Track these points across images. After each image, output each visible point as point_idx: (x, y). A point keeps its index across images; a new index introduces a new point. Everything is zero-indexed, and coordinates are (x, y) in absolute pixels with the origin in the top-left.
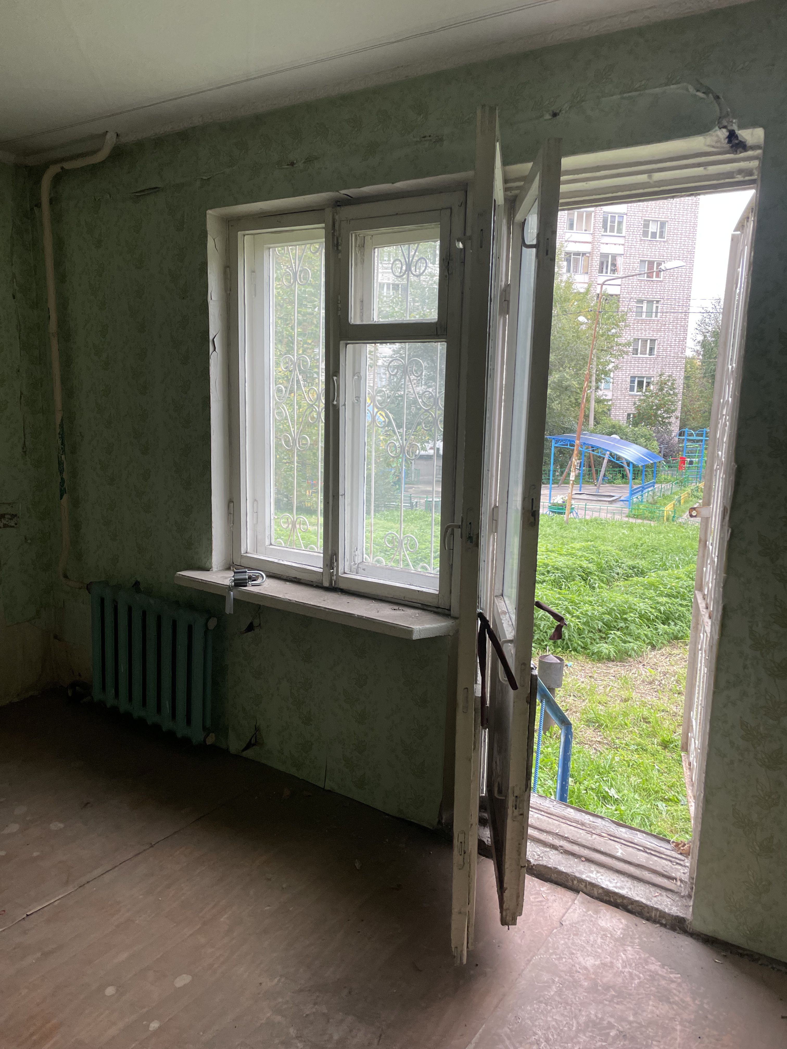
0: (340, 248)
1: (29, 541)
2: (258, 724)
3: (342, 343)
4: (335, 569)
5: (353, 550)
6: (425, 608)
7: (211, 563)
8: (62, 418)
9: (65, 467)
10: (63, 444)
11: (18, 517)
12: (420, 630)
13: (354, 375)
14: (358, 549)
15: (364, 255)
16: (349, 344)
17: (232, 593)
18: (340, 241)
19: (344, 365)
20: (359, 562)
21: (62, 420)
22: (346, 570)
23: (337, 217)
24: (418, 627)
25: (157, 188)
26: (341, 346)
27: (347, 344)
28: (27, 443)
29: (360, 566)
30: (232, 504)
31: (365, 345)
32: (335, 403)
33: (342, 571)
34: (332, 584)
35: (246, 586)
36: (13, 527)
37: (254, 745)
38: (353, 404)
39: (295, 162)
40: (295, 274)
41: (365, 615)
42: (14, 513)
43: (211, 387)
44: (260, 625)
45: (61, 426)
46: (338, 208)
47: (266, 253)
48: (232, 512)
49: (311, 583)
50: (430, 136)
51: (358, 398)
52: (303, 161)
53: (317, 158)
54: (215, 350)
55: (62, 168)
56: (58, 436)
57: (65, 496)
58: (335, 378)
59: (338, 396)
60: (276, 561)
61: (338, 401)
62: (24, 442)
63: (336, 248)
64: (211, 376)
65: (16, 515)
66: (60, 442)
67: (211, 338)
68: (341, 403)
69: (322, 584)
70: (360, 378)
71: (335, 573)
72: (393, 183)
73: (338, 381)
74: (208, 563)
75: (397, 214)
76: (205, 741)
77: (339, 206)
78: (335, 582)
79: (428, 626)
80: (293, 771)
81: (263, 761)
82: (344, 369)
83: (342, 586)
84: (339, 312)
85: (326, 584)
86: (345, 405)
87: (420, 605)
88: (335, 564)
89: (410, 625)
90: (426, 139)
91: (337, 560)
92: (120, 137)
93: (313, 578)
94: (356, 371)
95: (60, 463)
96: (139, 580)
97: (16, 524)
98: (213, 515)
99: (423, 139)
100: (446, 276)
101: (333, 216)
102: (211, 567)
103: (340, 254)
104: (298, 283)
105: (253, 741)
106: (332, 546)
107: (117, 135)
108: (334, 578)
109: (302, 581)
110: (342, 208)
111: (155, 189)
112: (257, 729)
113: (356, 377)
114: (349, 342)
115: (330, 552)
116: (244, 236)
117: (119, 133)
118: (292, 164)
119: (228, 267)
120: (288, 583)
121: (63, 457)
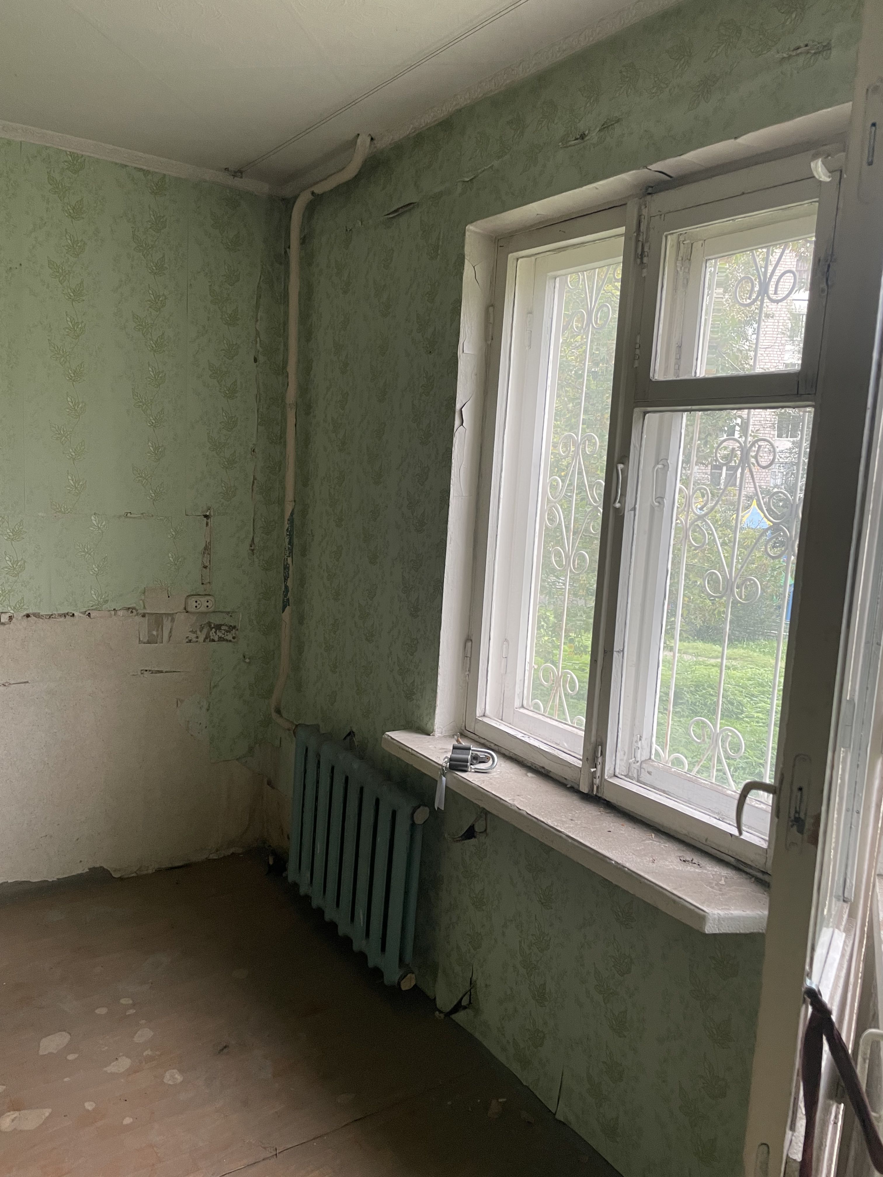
0: (645, 260)
1: (247, 660)
2: (474, 978)
3: (637, 411)
4: (599, 767)
5: (635, 739)
6: (742, 867)
7: (433, 724)
8: (293, 510)
9: (290, 572)
10: (290, 543)
11: (237, 630)
12: (720, 919)
13: (657, 463)
14: (643, 739)
15: (689, 272)
16: (649, 412)
17: (444, 779)
18: (646, 249)
19: (638, 446)
20: (643, 759)
21: (292, 514)
22: (617, 771)
23: (645, 212)
24: (716, 912)
25: (411, 204)
26: (635, 416)
27: (645, 413)
28: (256, 540)
29: (644, 765)
30: (469, 644)
31: (680, 413)
32: (618, 505)
33: (612, 772)
34: (593, 790)
35: (466, 771)
36: (230, 641)
37: (465, 1008)
38: (652, 508)
39: (587, 132)
40: (590, 314)
41: (627, 865)
42: (232, 625)
43: (452, 477)
44: (486, 830)
45: (291, 520)
46: (649, 197)
47: (549, 285)
48: (469, 655)
49: (564, 781)
50: (806, 46)
51: (660, 499)
52: (598, 129)
53: (618, 121)
54: (462, 424)
55: (313, 193)
56: (285, 533)
57: (288, 609)
58: (620, 466)
59: (623, 495)
60: (519, 736)
61: (622, 502)
62: (253, 538)
63: (639, 261)
64: (453, 461)
65: (234, 627)
66: (287, 540)
67: (458, 406)
68: (628, 506)
69: (579, 785)
70: (666, 467)
71: (598, 774)
72: (736, 138)
73: (625, 472)
74: (429, 723)
75: (743, 193)
76: (399, 984)
77: (649, 194)
78: (598, 788)
79: (736, 912)
80: (515, 1068)
81: (477, 1035)
82: (637, 453)
83: (608, 795)
84: (636, 362)
85: (584, 789)
86: (634, 509)
87: (732, 860)
88: (600, 760)
89: (703, 903)
90: (799, 51)
91: (603, 754)
92: (375, 142)
93: (568, 775)
94: (662, 456)
95: (286, 568)
96: (354, 730)
97: (234, 638)
98: (440, 657)
99: (794, 53)
100: (823, 291)
101: (640, 210)
102: (433, 731)
103: (645, 270)
104: (593, 326)
105: (464, 1003)
106: (597, 730)
107: (372, 139)
108: (597, 781)
109: (551, 775)
110: (655, 196)
111: (410, 206)
112: (472, 984)
113: (660, 466)
114: (649, 409)
115: (593, 739)
116: (518, 259)
117: (373, 137)
118: (583, 136)
119: (492, 306)
120: (530, 774)
121: (289, 559)
